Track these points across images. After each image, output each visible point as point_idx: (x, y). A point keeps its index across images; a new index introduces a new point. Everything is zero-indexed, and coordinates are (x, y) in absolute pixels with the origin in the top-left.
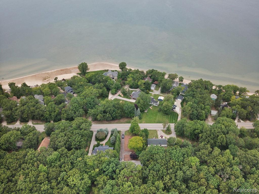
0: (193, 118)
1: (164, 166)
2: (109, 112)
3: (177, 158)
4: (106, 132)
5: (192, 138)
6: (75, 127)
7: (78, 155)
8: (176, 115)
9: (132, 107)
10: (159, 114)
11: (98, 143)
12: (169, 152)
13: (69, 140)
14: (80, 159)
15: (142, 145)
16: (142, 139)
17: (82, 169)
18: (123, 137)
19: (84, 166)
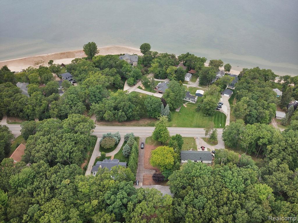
0: (251, 121)
1: (213, 200)
2: (122, 108)
3: (235, 185)
4: (116, 138)
5: (252, 151)
6: (66, 129)
7: (64, 175)
8: (223, 117)
9: (157, 102)
10: (198, 115)
11: (102, 155)
12: (220, 175)
13: (54, 148)
14: (66, 181)
15: (173, 160)
16: (173, 151)
17: (68, 201)
18: (142, 146)
19: (71, 194)
